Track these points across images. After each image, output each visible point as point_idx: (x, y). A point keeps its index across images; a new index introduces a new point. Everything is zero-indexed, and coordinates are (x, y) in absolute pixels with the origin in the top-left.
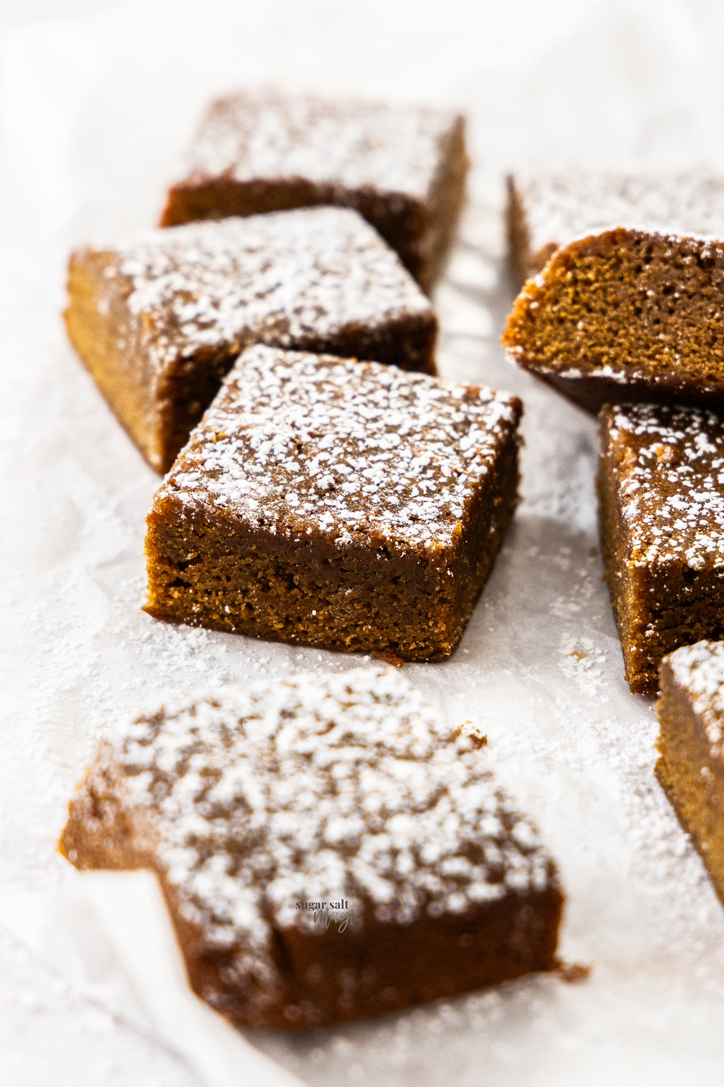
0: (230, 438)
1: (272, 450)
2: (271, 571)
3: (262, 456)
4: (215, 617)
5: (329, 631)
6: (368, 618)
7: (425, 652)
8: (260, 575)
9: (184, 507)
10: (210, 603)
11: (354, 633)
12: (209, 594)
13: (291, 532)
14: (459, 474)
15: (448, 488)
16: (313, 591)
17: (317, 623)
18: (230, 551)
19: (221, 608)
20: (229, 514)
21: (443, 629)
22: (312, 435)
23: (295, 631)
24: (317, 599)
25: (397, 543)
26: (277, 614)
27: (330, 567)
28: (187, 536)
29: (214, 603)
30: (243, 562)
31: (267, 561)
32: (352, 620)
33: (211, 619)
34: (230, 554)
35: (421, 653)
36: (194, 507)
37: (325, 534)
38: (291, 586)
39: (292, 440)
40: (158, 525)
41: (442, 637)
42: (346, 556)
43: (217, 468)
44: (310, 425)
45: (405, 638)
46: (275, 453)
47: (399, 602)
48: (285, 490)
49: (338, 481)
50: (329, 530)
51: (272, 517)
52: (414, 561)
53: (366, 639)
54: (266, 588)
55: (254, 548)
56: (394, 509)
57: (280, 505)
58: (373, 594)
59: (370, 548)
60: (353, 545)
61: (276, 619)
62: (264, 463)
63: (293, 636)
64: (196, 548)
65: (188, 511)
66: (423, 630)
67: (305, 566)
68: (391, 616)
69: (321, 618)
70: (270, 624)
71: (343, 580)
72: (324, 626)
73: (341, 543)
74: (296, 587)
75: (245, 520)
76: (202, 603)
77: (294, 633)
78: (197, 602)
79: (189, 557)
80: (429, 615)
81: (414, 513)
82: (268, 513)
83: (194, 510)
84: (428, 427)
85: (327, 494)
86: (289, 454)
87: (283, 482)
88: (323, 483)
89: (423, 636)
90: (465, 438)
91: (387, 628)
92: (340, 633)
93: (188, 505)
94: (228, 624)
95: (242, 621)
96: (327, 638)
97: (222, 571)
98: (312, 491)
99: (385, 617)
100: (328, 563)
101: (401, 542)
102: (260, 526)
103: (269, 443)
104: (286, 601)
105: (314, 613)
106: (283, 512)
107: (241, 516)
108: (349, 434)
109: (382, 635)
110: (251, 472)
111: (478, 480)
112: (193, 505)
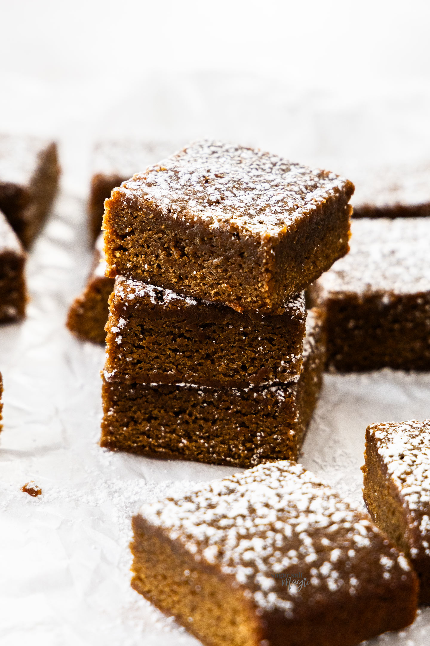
0: (168, 171)
1: (190, 179)
2: (172, 243)
3: (183, 181)
4: (139, 271)
5: (203, 286)
6: (225, 279)
7: (256, 304)
8: (166, 246)
9: (127, 197)
10: (137, 262)
11: (217, 288)
12: (137, 256)
13: (185, 219)
14: (298, 207)
15: (289, 212)
16: (195, 259)
17: (196, 280)
18: (150, 228)
19: (143, 266)
20: (151, 204)
21: (267, 289)
22: (217, 176)
23: (184, 285)
24: (197, 264)
25: (244, 231)
26: (174, 272)
27: (206, 243)
28: (127, 216)
29: (139, 261)
30: (157, 236)
31: (170, 236)
32: (216, 279)
33: (137, 273)
34: (150, 230)
35: (254, 305)
36: (132, 198)
37: (204, 222)
38: (183, 254)
39: (204, 177)
40: (111, 209)
41: (266, 295)
42: (215, 237)
43: (154, 182)
44: (218, 171)
45: (245, 294)
46: (191, 181)
47: (243, 270)
48: (189, 199)
49: (222, 199)
50: (207, 219)
51: (176, 209)
52: (252, 243)
53: (224, 294)
54: (169, 255)
55: (163, 227)
56: (251, 216)
57: (184, 204)
58: (229, 263)
59: (229, 232)
60: (219, 230)
61: (173, 276)
62: (183, 184)
63: (182, 287)
64: (131, 225)
65: (129, 200)
66: (256, 289)
67: (192, 241)
68: (238, 278)
69: (198, 276)
70: (170, 279)
71: (212, 253)
72: (200, 282)
73: (212, 228)
74: (186, 255)
75: (160, 209)
76: (133, 262)
77: (183, 286)
78: (130, 261)
79: (127, 230)
80: (259, 280)
81: (262, 220)
82: (174, 207)
83: (132, 200)
84: (289, 184)
85: (214, 204)
86: (199, 182)
87: (190, 195)
88: (213, 199)
89: (255, 293)
90: (311, 193)
91: (236, 287)
92: (209, 288)
93: (129, 196)
94: (146, 277)
95: (154, 275)
96: (201, 290)
97: (145, 241)
98: (205, 201)
99: (235, 280)
100: (204, 240)
101: (247, 230)
102: (168, 213)
103: (190, 175)
104: (180, 264)
105: (195, 273)
106: (183, 208)
107: (158, 206)
108: (240, 180)
109: (232, 291)
110: (173, 187)
111: (308, 211)
112: (132, 197)
